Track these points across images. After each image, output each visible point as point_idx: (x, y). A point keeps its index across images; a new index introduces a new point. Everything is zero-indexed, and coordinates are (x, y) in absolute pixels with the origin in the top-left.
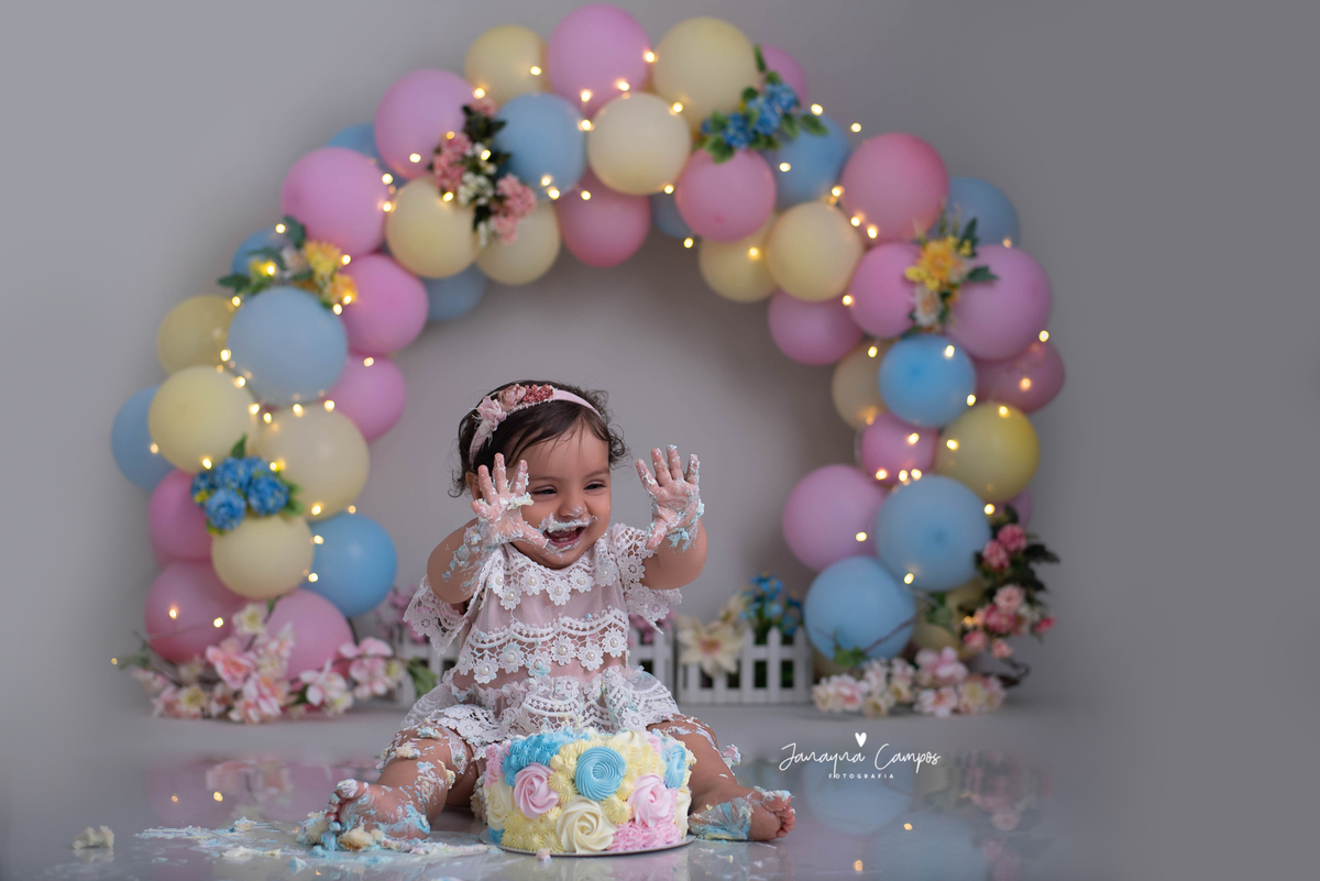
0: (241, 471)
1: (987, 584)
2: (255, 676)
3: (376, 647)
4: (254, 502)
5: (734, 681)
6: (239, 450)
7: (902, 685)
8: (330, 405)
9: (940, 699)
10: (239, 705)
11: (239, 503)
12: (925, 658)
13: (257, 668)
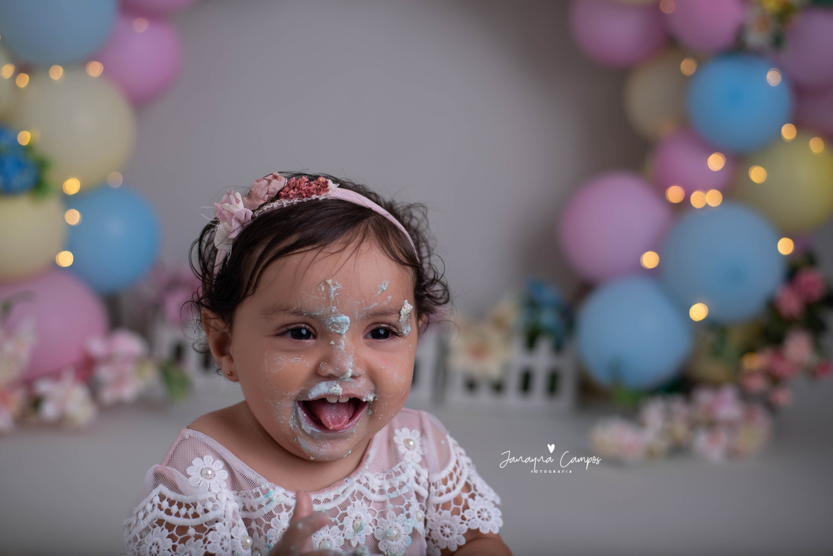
3: (128, 344)
5: (498, 387)
8: (95, 69)
9: (714, 440)
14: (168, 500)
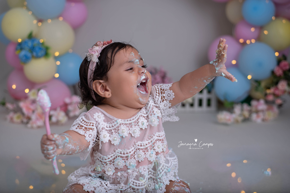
0: (30, 44)
1: (275, 80)
2: (36, 112)
4: (35, 54)
5: (192, 105)
6: (31, 36)
7: (246, 114)
8: (61, 19)
9: (258, 116)
10: (31, 122)
11: (29, 55)
12: (254, 103)
13: (36, 109)
14: (83, 120)
